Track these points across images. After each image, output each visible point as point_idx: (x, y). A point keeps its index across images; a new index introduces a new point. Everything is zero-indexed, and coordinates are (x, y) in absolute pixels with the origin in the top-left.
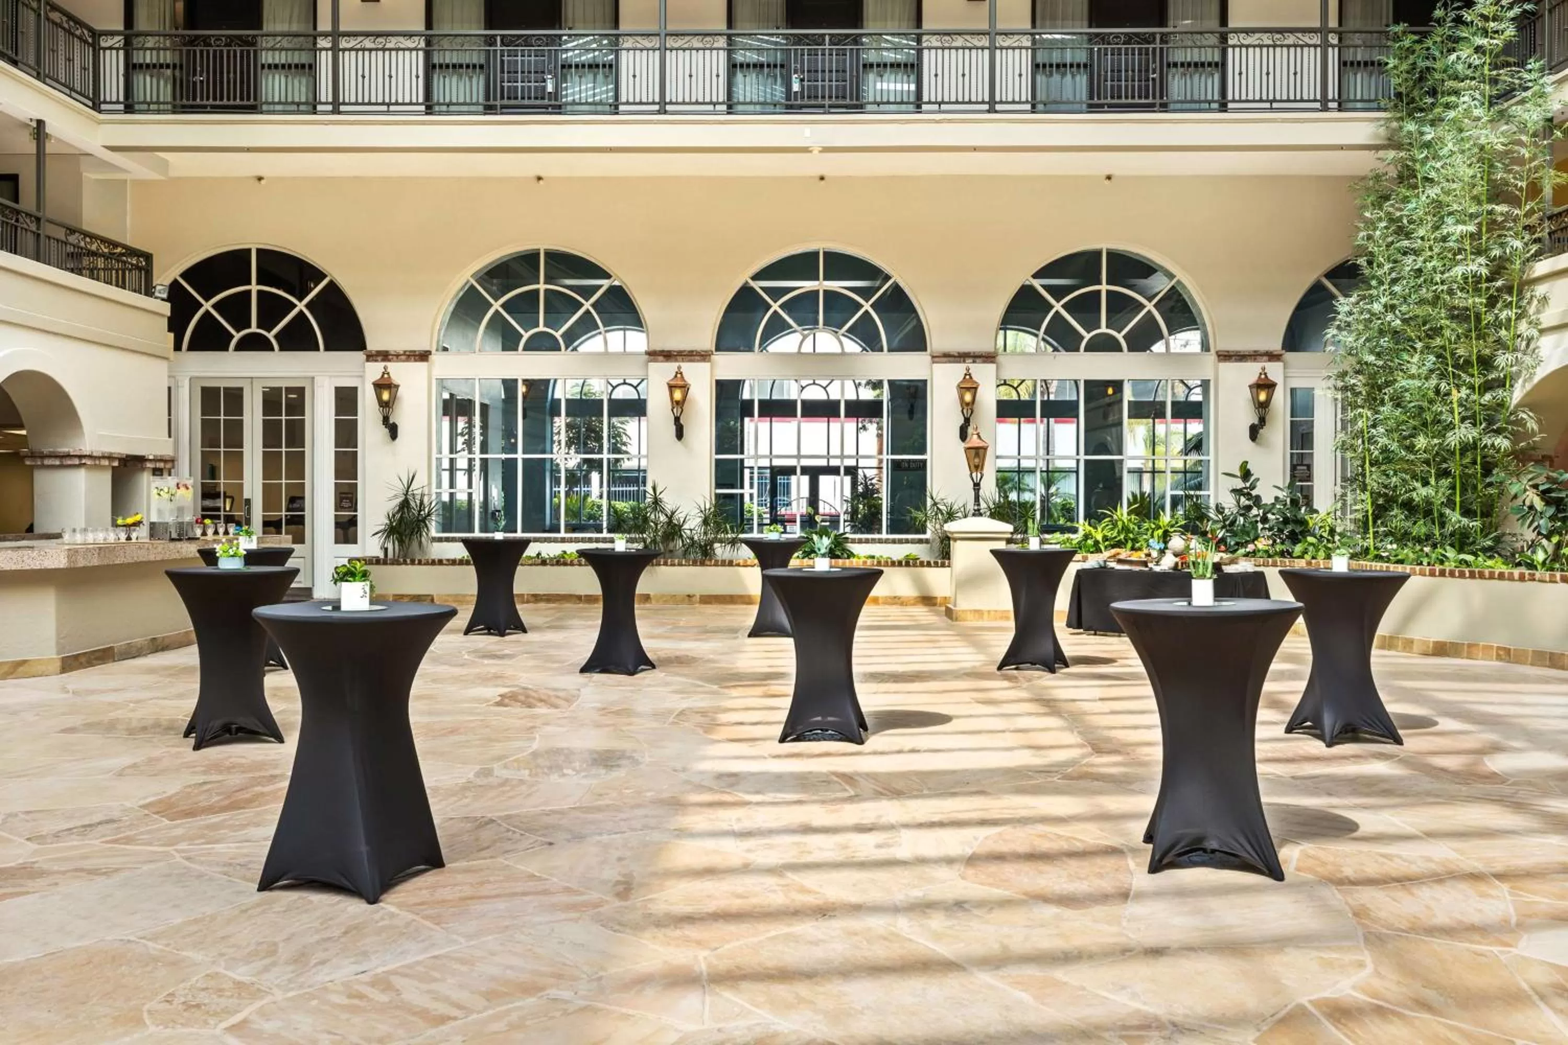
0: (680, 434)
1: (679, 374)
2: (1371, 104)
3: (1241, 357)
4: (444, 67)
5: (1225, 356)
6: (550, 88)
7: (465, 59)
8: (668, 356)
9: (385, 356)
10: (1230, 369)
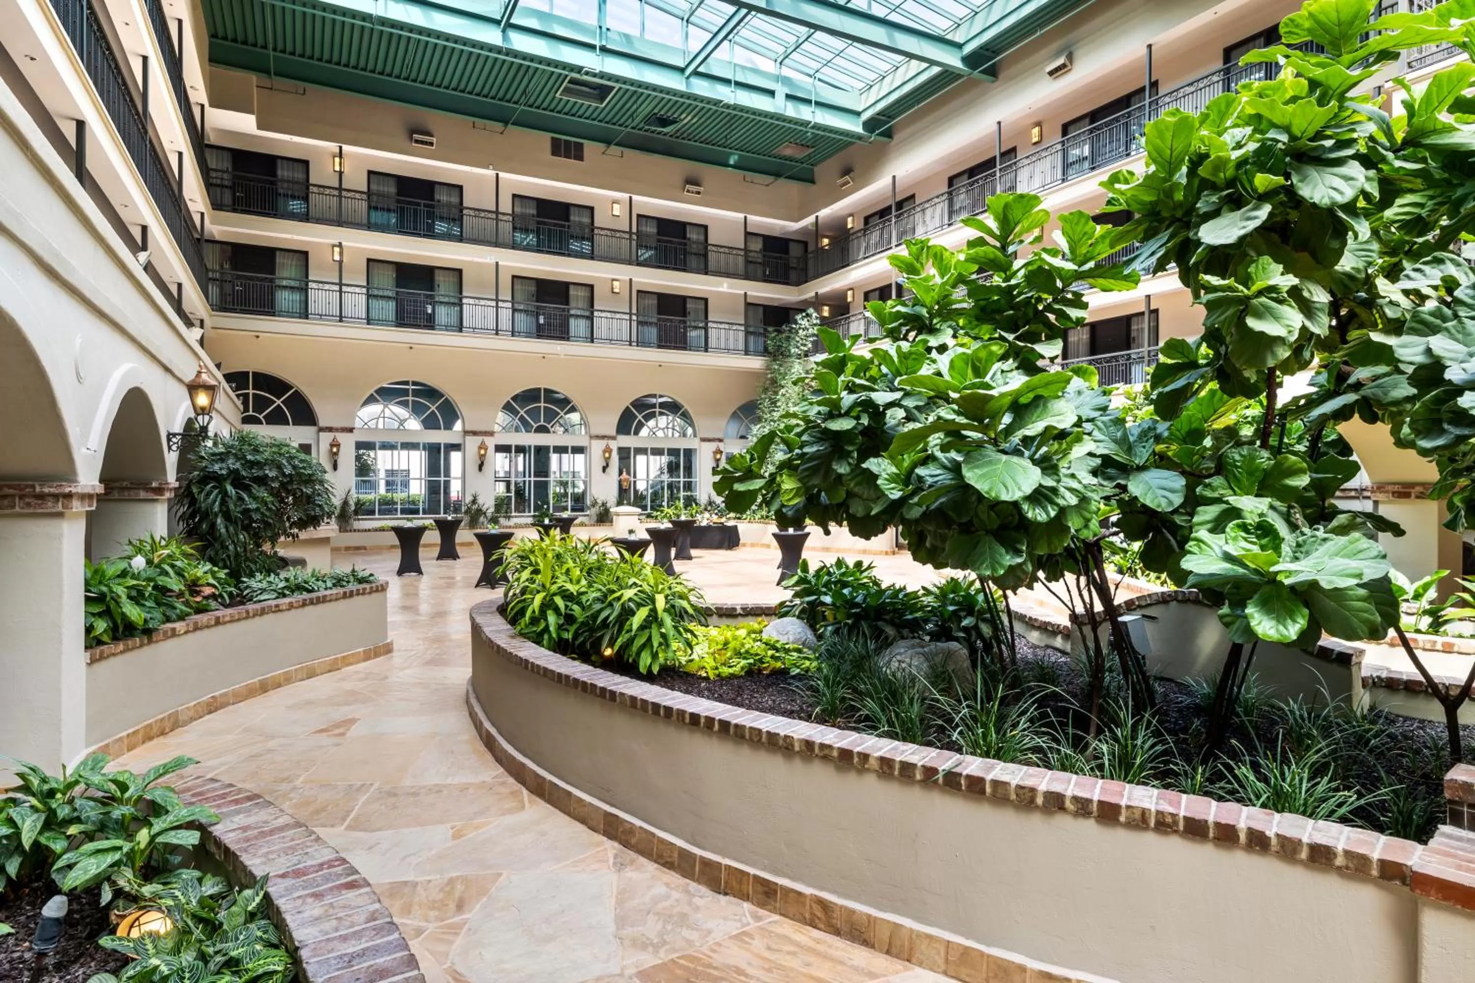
0: (480, 469)
1: (483, 443)
2: (757, 353)
3: (709, 440)
4: (376, 296)
5: (704, 440)
6: (429, 311)
7: (386, 293)
8: (475, 433)
9: (330, 429)
10: (706, 445)
